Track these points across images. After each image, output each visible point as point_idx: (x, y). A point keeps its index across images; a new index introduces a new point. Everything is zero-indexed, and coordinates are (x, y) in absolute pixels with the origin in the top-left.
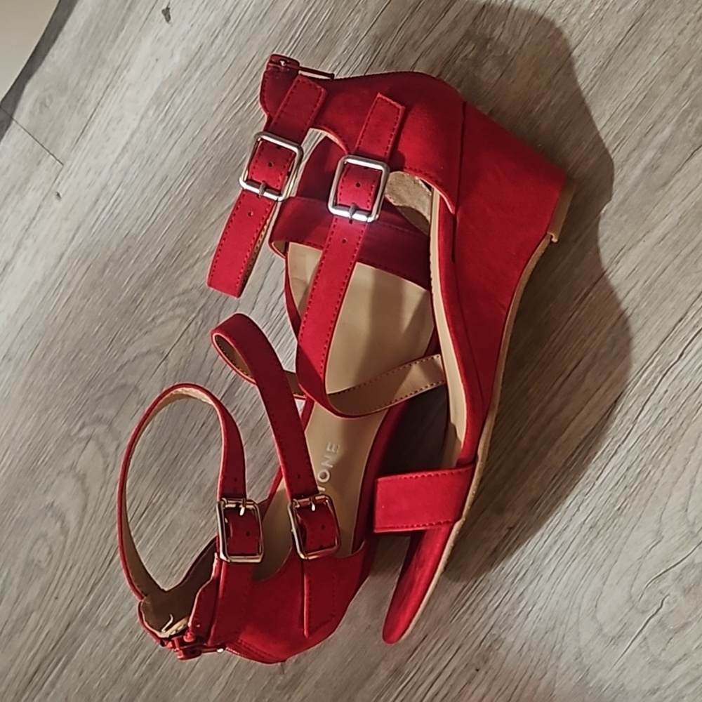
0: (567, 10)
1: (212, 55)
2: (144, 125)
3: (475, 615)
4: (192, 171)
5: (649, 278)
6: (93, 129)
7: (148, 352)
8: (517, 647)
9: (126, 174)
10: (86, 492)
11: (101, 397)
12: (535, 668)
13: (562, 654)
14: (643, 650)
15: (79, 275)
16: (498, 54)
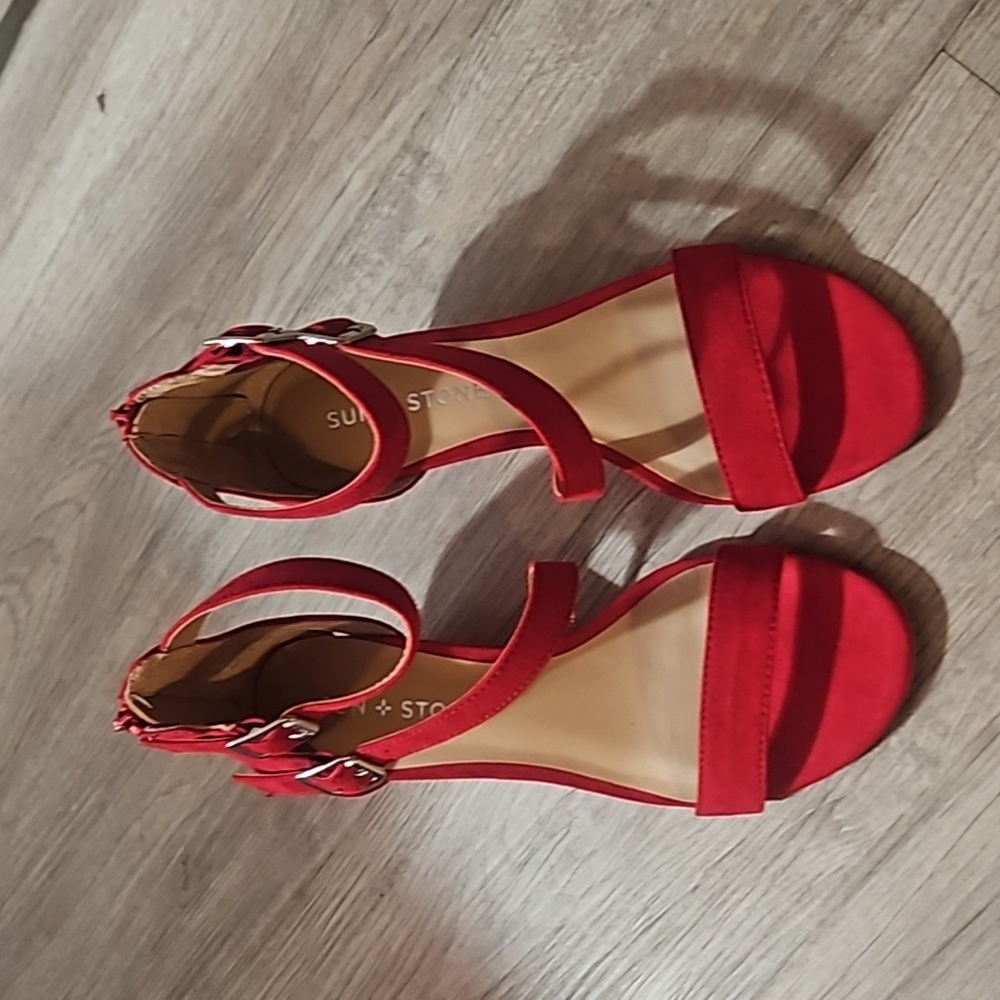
1: (146, 152)
2: (74, 230)
3: (382, 831)
4: (120, 289)
6: (20, 235)
7: (65, 502)
8: (422, 871)
9: (52, 288)
11: (14, 553)
12: (439, 896)
14: (550, 879)
16: (435, 171)
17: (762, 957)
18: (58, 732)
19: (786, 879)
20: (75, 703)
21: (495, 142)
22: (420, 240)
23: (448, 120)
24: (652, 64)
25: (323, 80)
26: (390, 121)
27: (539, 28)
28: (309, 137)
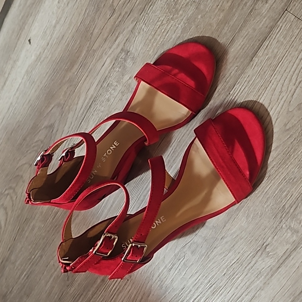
0: (152, 41)
1: (44, 56)
2: (23, 81)
4: (38, 98)
5: (179, 138)
6: (7, 83)
7: (25, 163)
9: (18, 99)
10: (7, 214)
11: (11, 180)
12: (146, 279)
13: (154, 274)
14: (179, 273)
15: (4, 135)
16: (132, 57)
17: (246, 295)
18: (27, 234)
19: (253, 270)
20: (32, 224)
21: (150, 47)
22: (129, 78)
23: (135, 41)
24: (196, 20)
25: (96, 31)
26: (117, 42)
27: (161, 11)
28: (93, 49)
